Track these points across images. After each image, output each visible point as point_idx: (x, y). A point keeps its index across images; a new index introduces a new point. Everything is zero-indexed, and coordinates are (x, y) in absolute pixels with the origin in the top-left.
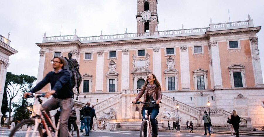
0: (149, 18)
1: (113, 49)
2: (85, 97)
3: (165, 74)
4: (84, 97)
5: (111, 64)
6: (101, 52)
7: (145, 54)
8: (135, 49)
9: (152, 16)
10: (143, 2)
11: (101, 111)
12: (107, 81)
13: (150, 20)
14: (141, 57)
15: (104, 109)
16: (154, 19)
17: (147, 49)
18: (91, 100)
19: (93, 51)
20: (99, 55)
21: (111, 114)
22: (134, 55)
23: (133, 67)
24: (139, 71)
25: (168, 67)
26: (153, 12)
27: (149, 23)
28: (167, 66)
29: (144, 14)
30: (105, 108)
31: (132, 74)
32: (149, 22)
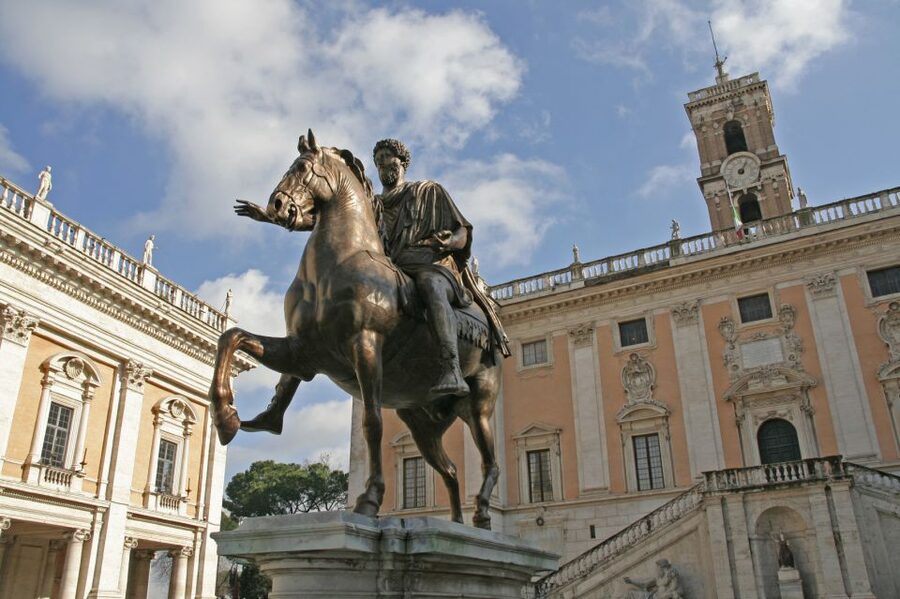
0: (754, 178)
1: (629, 310)
2: (540, 522)
3: (883, 383)
4: (538, 520)
5: (633, 371)
6: (585, 331)
7: (774, 312)
8: (725, 298)
9: (762, 167)
10: (716, 125)
11: (617, 575)
12: (623, 445)
13: (758, 184)
14: (759, 327)
15: (627, 569)
16: (774, 180)
17: (779, 286)
18: (565, 531)
19: (549, 329)
20: (575, 342)
21: (661, 589)
22: (724, 323)
23: (730, 372)
24: (755, 386)
25: (891, 351)
26: (768, 154)
27: (756, 197)
28: (888, 345)
29: (730, 166)
30: (630, 560)
31: (729, 400)
32: (756, 193)
